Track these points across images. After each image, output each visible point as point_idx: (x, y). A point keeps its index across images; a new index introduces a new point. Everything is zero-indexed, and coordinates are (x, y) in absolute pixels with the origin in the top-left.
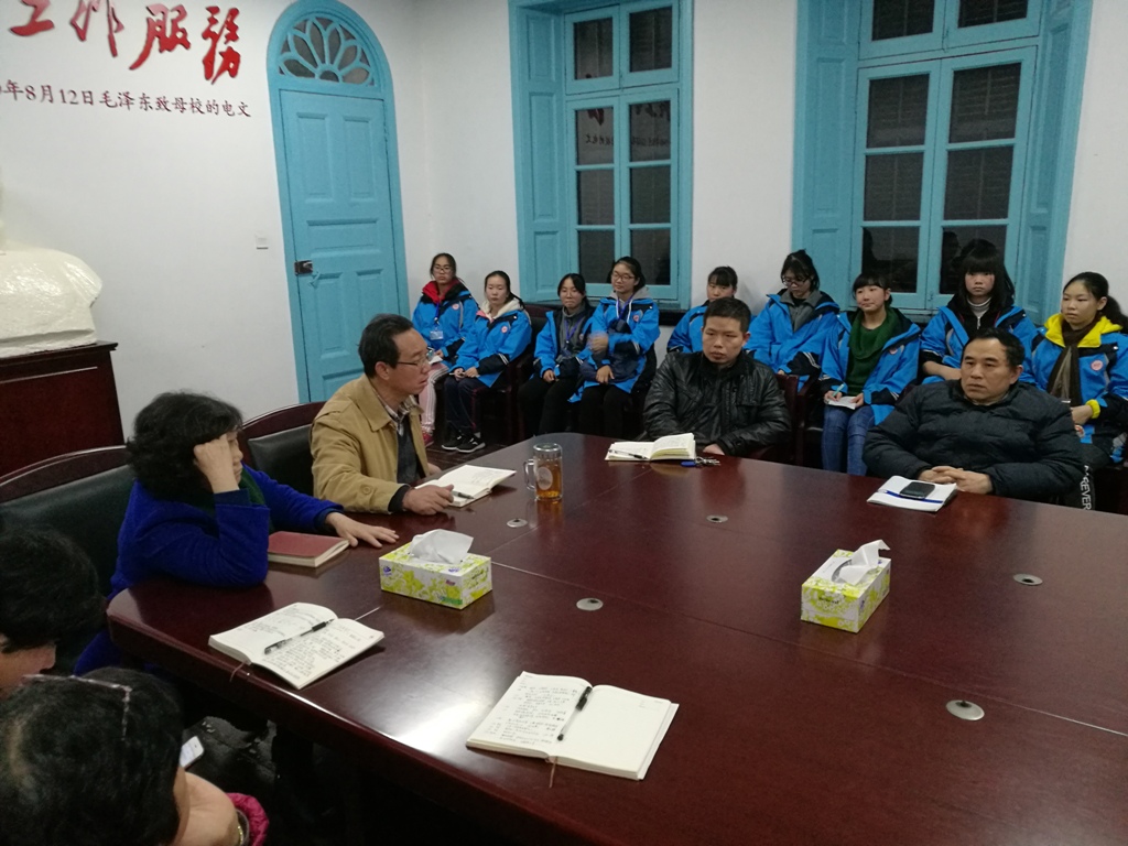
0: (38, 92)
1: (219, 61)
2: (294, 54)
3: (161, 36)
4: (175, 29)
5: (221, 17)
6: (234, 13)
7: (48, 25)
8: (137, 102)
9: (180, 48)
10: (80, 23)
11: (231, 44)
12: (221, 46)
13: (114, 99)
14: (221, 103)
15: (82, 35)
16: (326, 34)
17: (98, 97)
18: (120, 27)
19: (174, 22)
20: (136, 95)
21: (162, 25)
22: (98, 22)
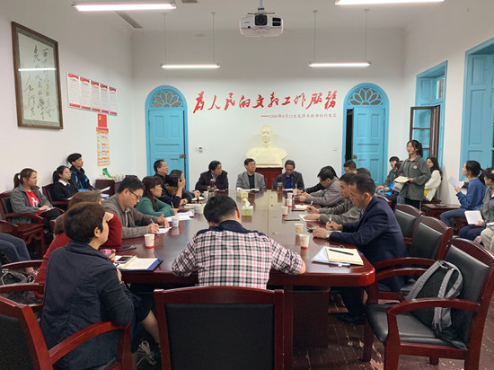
0: (285, 116)
1: (329, 104)
2: (354, 99)
3: (315, 100)
4: (319, 98)
5: (332, 94)
6: (335, 92)
7: (289, 102)
9: (319, 102)
11: (334, 100)
12: (331, 101)
13: (301, 116)
14: (328, 114)
15: (296, 103)
16: (366, 93)
17: (297, 116)
18: (305, 100)
20: (306, 115)
22: (300, 99)
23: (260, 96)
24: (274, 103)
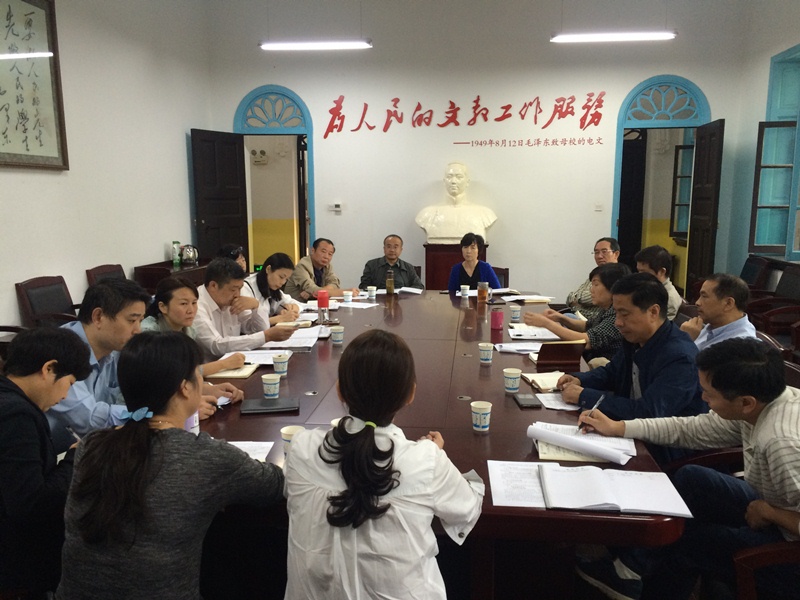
0: (500, 143)
1: (589, 118)
2: (639, 108)
3: (560, 112)
4: (568, 107)
5: (594, 99)
6: (602, 94)
7: (510, 115)
8: (542, 143)
9: (569, 116)
10: (523, 113)
11: (599, 110)
12: (592, 111)
13: (532, 142)
14: (586, 139)
15: (523, 117)
16: (664, 95)
17: (525, 142)
18: (541, 111)
19: (568, 104)
20: (542, 140)
21: (561, 106)
22: (532, 110)
23: (452, 104)
24: (480, 118)
